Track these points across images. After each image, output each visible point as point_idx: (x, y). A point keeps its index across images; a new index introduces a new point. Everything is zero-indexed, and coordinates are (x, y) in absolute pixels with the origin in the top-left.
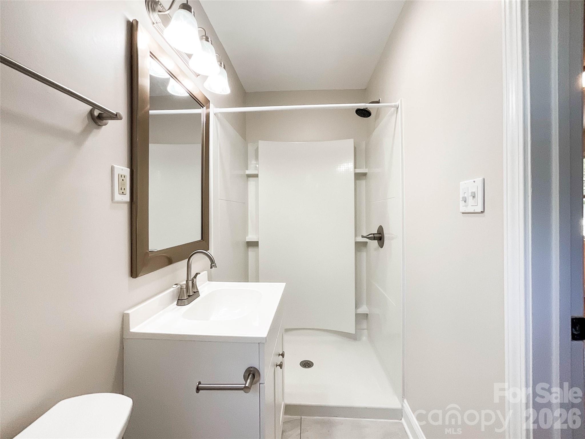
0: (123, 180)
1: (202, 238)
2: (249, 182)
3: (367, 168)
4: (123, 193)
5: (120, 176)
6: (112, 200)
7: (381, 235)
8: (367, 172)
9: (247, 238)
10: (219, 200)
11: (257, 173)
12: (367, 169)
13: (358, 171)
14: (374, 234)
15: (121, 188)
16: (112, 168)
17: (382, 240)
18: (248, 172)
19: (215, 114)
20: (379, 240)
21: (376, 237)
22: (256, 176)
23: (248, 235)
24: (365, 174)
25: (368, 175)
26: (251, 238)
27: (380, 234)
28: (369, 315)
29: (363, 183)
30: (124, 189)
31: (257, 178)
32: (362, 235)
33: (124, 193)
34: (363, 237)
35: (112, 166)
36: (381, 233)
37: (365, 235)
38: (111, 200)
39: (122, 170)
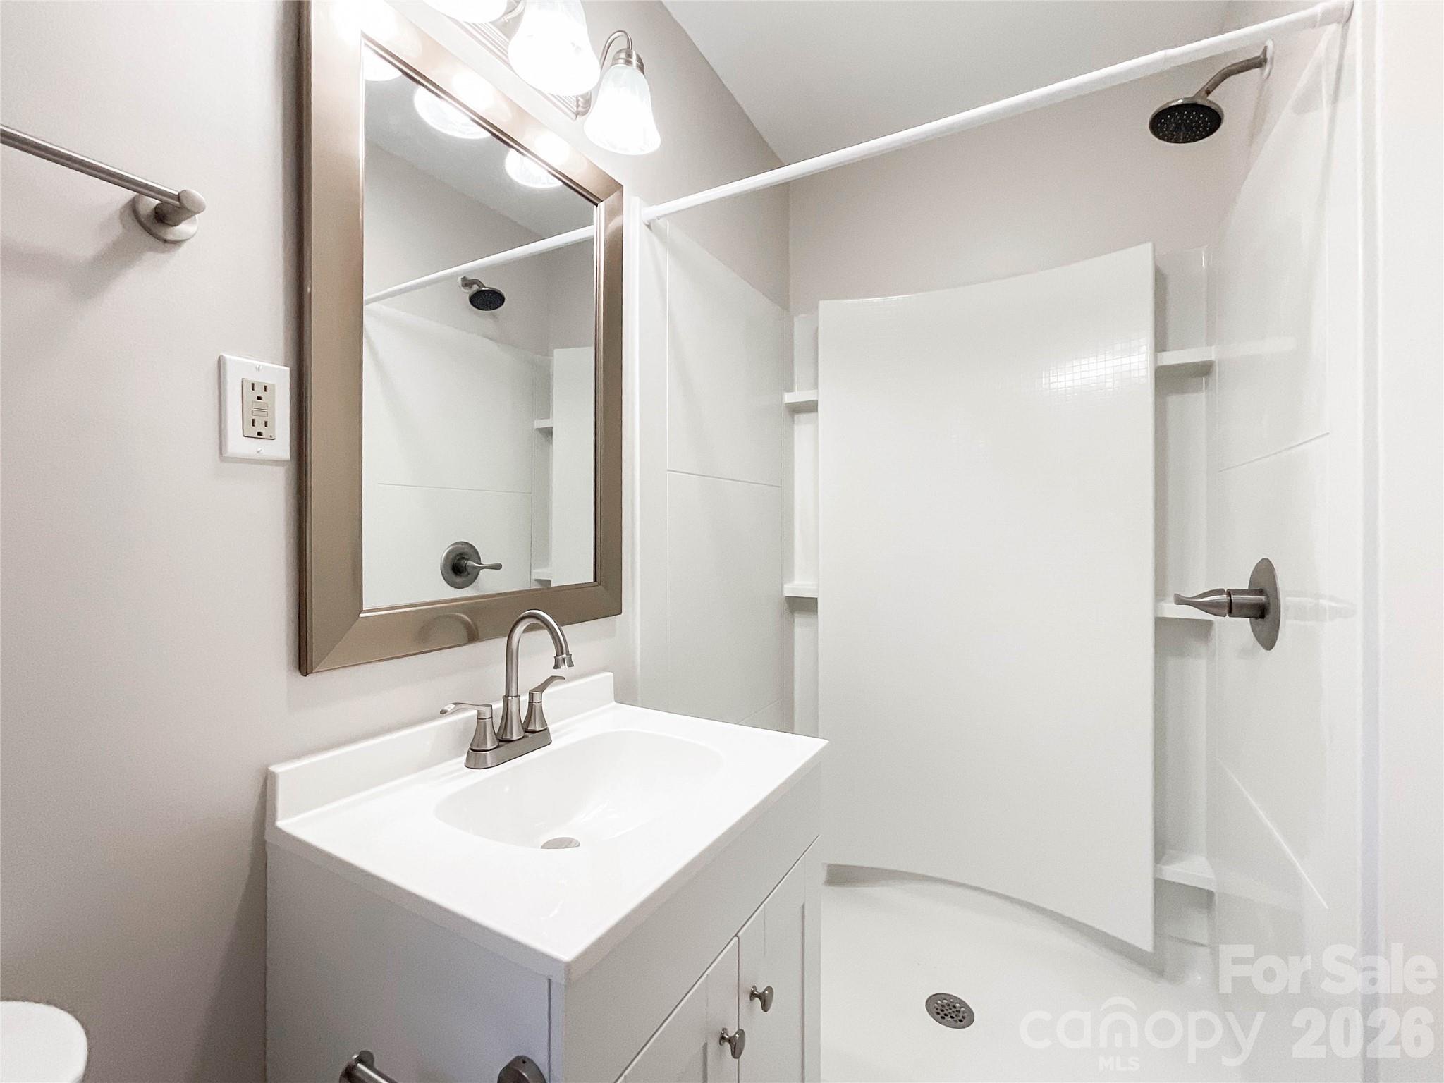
0: (259, 398)
1: (595, 580)
2: (796, 427)
3: (1211, 345)
4: (259, 434)
5: (248, 387)
6: (221, 453)
7: (1263, 598)
8: (1213, 358)
9: (786, 586)
10: (669, 472)
11: (815, 399)
12: (1213, 347)
13: (1171, 358)
14: (1229, 593)
15: (253, 420)
16: (220, 363)
17: (1269, 617)
18: (789, 398)
19: (649, 226)
20: (1256, 618)
21: (1237, 604)
22: (811, 407)
23: (791, 578)
24: (1204, 370)
25: (1217, 368)
26: (798, 586)
27: (1261, 592)
28: (1216, 896)
29: (1195, 404)
30: (266, 422)
31: (812, 415)
32: (1175, 595)
33: (264, 434)
34: (1180, 601)
35: (219, 357)
36: (1268, 589)
37: (1189, 594)
38: (218, 452)
39: (259, 369)
